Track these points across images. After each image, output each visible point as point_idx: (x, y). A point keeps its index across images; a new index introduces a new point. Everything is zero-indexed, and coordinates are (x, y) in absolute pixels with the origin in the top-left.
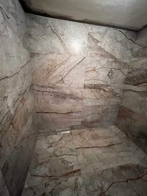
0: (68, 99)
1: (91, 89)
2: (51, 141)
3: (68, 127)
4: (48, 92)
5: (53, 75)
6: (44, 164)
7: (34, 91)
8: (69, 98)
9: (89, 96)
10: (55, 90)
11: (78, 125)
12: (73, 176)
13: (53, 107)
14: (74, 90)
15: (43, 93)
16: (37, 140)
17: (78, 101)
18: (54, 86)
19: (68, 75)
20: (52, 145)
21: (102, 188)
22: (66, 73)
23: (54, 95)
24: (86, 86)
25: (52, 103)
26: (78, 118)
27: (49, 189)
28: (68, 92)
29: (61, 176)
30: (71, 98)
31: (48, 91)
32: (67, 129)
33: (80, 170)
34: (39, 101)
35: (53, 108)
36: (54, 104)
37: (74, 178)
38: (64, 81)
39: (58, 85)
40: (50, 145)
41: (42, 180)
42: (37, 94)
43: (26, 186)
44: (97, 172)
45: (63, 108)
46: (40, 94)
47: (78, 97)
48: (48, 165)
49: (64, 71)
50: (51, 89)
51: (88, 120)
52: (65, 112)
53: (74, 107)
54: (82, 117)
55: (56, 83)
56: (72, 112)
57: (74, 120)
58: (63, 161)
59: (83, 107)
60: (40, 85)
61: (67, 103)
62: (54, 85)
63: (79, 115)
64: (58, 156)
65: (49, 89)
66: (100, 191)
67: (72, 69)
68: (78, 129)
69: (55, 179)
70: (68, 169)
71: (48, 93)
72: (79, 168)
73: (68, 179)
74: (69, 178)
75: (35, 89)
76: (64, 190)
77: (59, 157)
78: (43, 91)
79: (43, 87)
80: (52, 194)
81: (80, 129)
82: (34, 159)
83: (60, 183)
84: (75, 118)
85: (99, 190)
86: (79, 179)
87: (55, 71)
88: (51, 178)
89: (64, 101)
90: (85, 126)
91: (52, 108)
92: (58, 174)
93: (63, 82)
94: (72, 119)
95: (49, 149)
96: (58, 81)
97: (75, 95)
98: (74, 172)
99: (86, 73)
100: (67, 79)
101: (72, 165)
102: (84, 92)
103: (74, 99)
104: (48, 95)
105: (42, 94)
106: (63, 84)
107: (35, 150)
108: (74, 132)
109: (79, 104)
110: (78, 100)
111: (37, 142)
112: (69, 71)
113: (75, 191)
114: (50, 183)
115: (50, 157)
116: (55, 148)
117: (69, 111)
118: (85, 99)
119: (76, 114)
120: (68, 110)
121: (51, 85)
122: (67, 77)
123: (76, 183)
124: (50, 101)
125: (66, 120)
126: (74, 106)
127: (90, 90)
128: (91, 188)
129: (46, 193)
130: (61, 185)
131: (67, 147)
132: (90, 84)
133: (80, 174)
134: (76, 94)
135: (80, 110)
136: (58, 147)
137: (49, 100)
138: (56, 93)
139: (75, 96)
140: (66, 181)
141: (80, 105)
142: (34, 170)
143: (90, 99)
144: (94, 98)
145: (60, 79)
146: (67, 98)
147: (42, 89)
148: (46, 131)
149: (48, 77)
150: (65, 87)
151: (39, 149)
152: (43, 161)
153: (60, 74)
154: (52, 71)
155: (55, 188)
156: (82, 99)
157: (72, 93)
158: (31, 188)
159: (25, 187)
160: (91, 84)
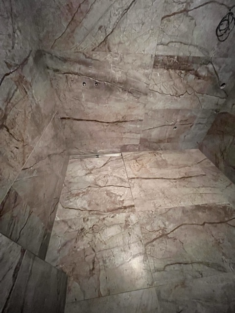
0: (118, 93)
1: (168, 69)
2: (90, 167)
3: (118, 148)
4: (76, 74)
5: (84, 25)
6: (81, 195)
7: (48, 71)
8: (120, 90)
9: (162, 88)
10: (92, 71)
11: (135, 145)
12: (123, 212)
13: (89, 108)
14: (131, 72)
15: (67, 77)
16: (68, 164)
17: (139, 98)
18: (89, 58)
19: (119, 27)
20: (92, 172)
21: (164, 229)
22: (114, 19)
23: (90, 81)
24: (158, 62)
25: (87, 100)
26: (136, 133)
27: (90, 224)
28: (118, 75)
29: (106, 211)
30: (124, 90)
31: (76, 71)
32: (116, 150)
33: (134, 206)
34: (62, 95)
35: (90, 111)
36: (90, 103)
37: (124, 215)
38: (111, 46)
39: (98, 58)
40: (88, 172)
41: (79, 214)
42: (55, 79)
43: (58, 219)
44: (158, 210)
45: (109, 112)
46: (61, 78)
47: (138, 88)
48: (86, 196)
49: (109, 14)
50: (83, 68)
51: (152, 137)
52: (111, 121)
53: (129, 111)
54: (143, 131)
55: (93, 50)
56: (125, 121)
57: (127, 135)
58: (109, 193)
59: (147, 111)
60: (58, 54)
61: (117, 101)
62: (88, 55)
63: (138, 126)
64: (100, 187)
65: (78, 66)
66: (161, 233)
67: (129, 8)
68: (134, 150)
69: (96, 214)
70: (116, 204)
71: (76, 77)
72: (133, 204)
73: (115, 215)
74: (117, 215)
75: (50, 66)
76: (109, 227)
77: (102, 188)
78: (66, 71)
79: (65, 60)
80: (93, 230)
81: (136, 151)
82: (65, 188)
83: (104, 219)
84: (130, 132)
85: (160, 231)
86: (131, 216)
87: (88, 12)
88: (92, 212)
89: (111, 96)
90: (147, 147)
91: (87, 111)
92: (102, 209)
93: (109, 48)
94: (124, 133)
95: (87, 177)
96: (97, 45)
97: (133, 84)
98: (125, 208)
99: (165, 21)
100: (117, 40)
101: (122, 200)
102: (153, 77)
103: (130, 92)
104: (77, 81)
105: (65, 79)
106: (109, 55)
107: (66, 177)
108: (128, 156)
109: (138, 104)
110: (138, 96)
111: (69, 165)
112: (123, 15)
113: (125, 230)
114: (90, 218)
115: (89, 187)
116: (97, 176)
117: (120, 118)
118: (152, 95)
119: (131, 125)
120: (118, 117)
121: (82, 57)
122: (116, 31)
123: (126, 221)
124: (83, 95)
125: (114, 135)
126: (130, 108)
127: (166, 71)
128: (148, 227)
130: (105, 222)
131: (115, 176)
132: (168, 56)
133: (133, 211)
134: (134, 82)
135: (140, 118)
136: (101, 175)
137: (81, 93)
138: (93, 76)
139: (134, 86)
140: (113, 217)
141: (142, 106)
142: (66, 202)
143: (162, 93)
144: (171, 93)
145: (102, 38)
146: (117, 91)
147: (65, 67)
148: (81, 152)
149: (73, 31)
150: (113, 63)
151: (72, 177)
152: (79, 192)
153: (100, 24)
154: (81, 12)
155: (98, 224)
156: (146, 94)
157: (127, 80)
158: (64, 221)
159: (56, 220)
160: (171, 57)
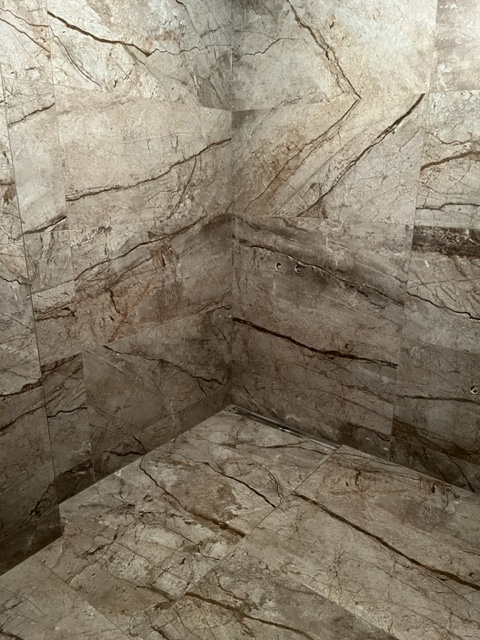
1: (449, 254)
2: (243, 436)
4: (269, 248)
5: (291, 183)
7: (234, 241)
8: (342, 284)
9: (441, 294)
10: (294, 246)
11: (378, 434)
13: (280, 310)
14: (363, 252)
15: (255, 252)
17: (383, 308)
18: (291, 226)
19: (343, 183)
20: (237, 446)
22: (335, 174)
23: (289, 262)
24: (424, 239)
25: (279, 295)
26: (381, 398)
28: (338, 257)
29: (188, 510)
30: (350, 287)
31: (270, 244)
33: (243, 535)
34: (243, 278)
35: (282, 316)
36: (284, 301)
38: (328, 210)
39: (305, 226)
40: (232, 442)
41: (149, 486)
42: (239, 253)
45: (316, 326)
46: (247, 252)
47: (379, 286)
49: (327, 169)
50: (280, 240)
52: (321, 346)
53: (360, 333)
55: (298, 216)
57: (356, 395)
58: (224, 491)
59: (406, 345)
60: (250, 219)
62: (290, 223)
63: (385, 379)
64: (223, 474)
65: (274, 237)
67: (358, 159)
68: (374, 450)
71: (269, 253)
73: (196, 524)
74: (199, 526)
75: (236, 235)
77: (223, 478)
78: (255, 244)
79: (257, 228)
81: (383, 455)
82: (171, 444)
83: (173, 515)
84: (365, 389)
86: (218, 544)
87: (297, 168)
88: (167, 497)
89: (322, 294)
91: (277, 313)
92: (185, 501)
93: (324, 213)
94: (351, 387)
95: (221, 448)
96: (306, 208)
97: (367, 276)
98: (225, 527)
100: (338, 202)
101: (234, 513)
102: (414, 266)
103: (363, 293)
104: (269, 259)
105: (251, 255)
106: (323, 223)
108: (347, 457)
109: (385, 322)
110: (382, 303)
112: (348, 168)
113: (184, 551)
114: (155, 500)
115: (207, 464)
116: (238, 456)
117: (339, 345)
118: (415, 307)
119: (367, 372)
120: (336, 342)
121: (282, 224)
122: (337, 190)
123: (201, 543)
124: (275, 284)
125: (325, 384)
126: (361, 327)
127: (445, 259)
128: (225, 580)
129: (137, 508)
130: (171, 520)
131: (270, 474)
133: (230, 541)
134: (370, 272)
136: (246, 459)
137: (271, 280)
138: (294, 254)
139: (370, 282)
140: (189, 523)
141: (391, 330)
142: (151, 462)
145: (315, 199)
146: (334, 286)
147: (255, 238)
148: (253, 404)
149: (274, 191)
150: (330, 235)
152: (184, 461)
153: (313, 181)
154: (289, 169)
156: (401, 303)
157: (356, 266)
158: (122, 482)
159: (115, 473)
160: (454, 230)
